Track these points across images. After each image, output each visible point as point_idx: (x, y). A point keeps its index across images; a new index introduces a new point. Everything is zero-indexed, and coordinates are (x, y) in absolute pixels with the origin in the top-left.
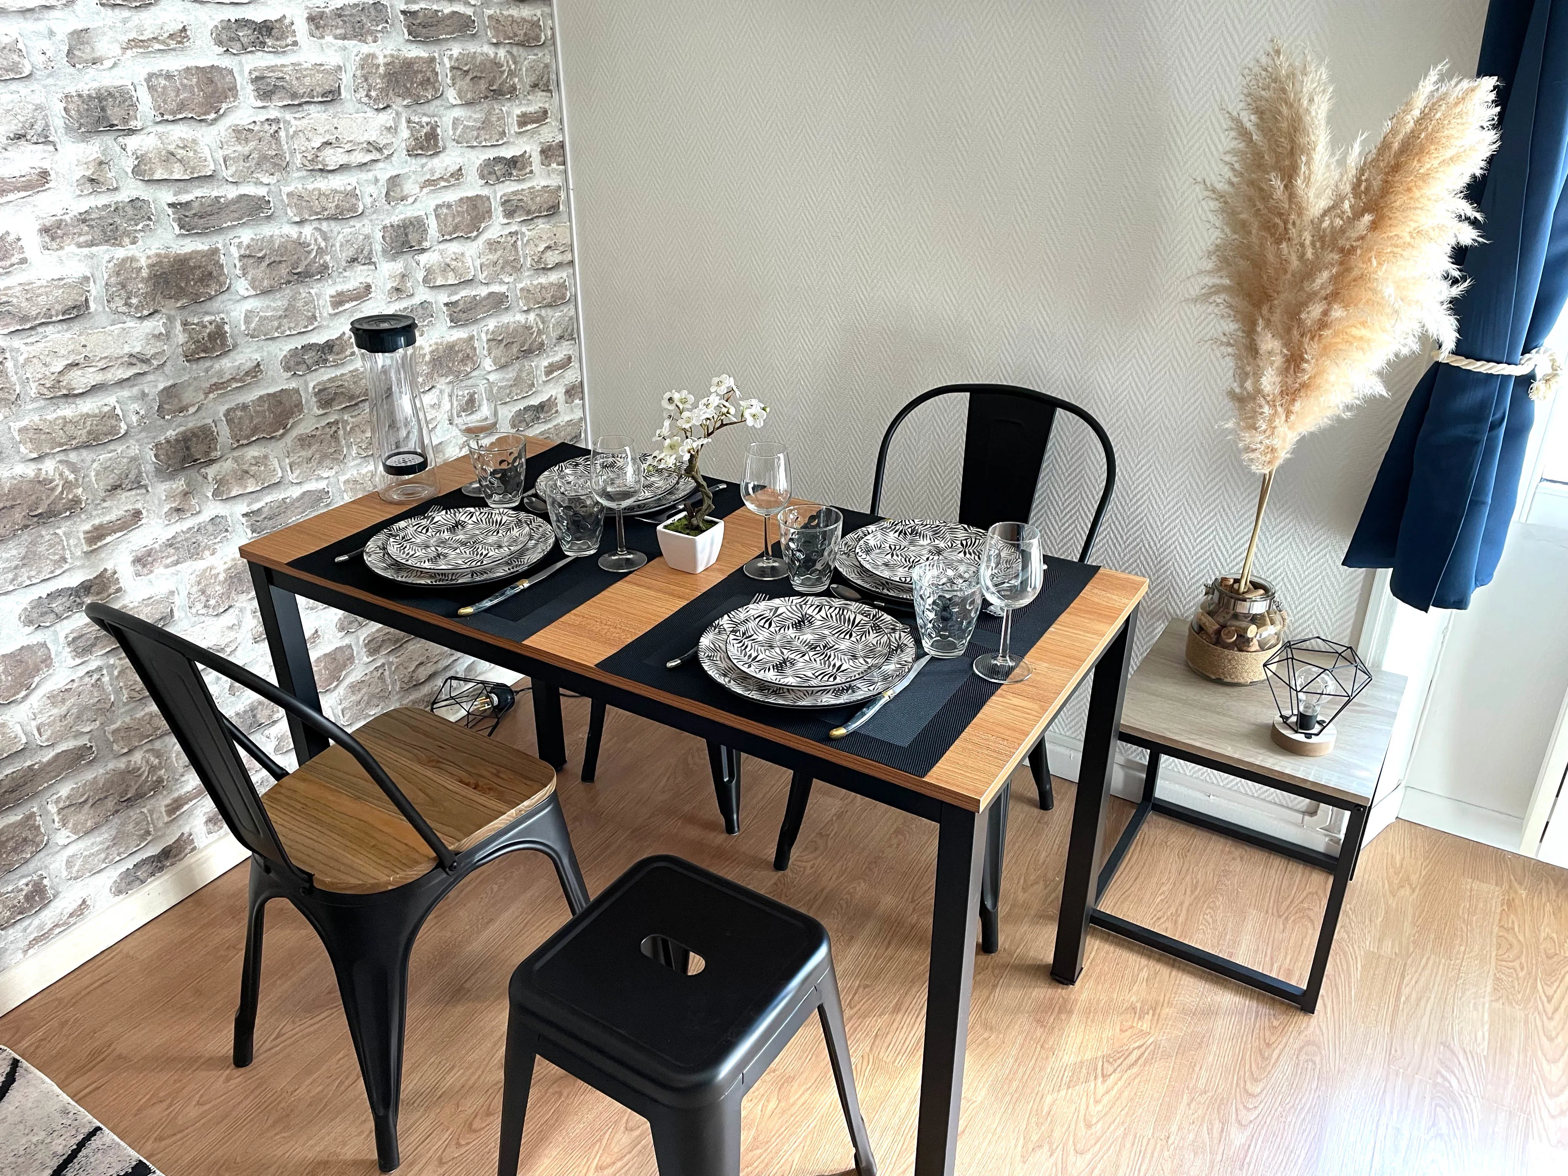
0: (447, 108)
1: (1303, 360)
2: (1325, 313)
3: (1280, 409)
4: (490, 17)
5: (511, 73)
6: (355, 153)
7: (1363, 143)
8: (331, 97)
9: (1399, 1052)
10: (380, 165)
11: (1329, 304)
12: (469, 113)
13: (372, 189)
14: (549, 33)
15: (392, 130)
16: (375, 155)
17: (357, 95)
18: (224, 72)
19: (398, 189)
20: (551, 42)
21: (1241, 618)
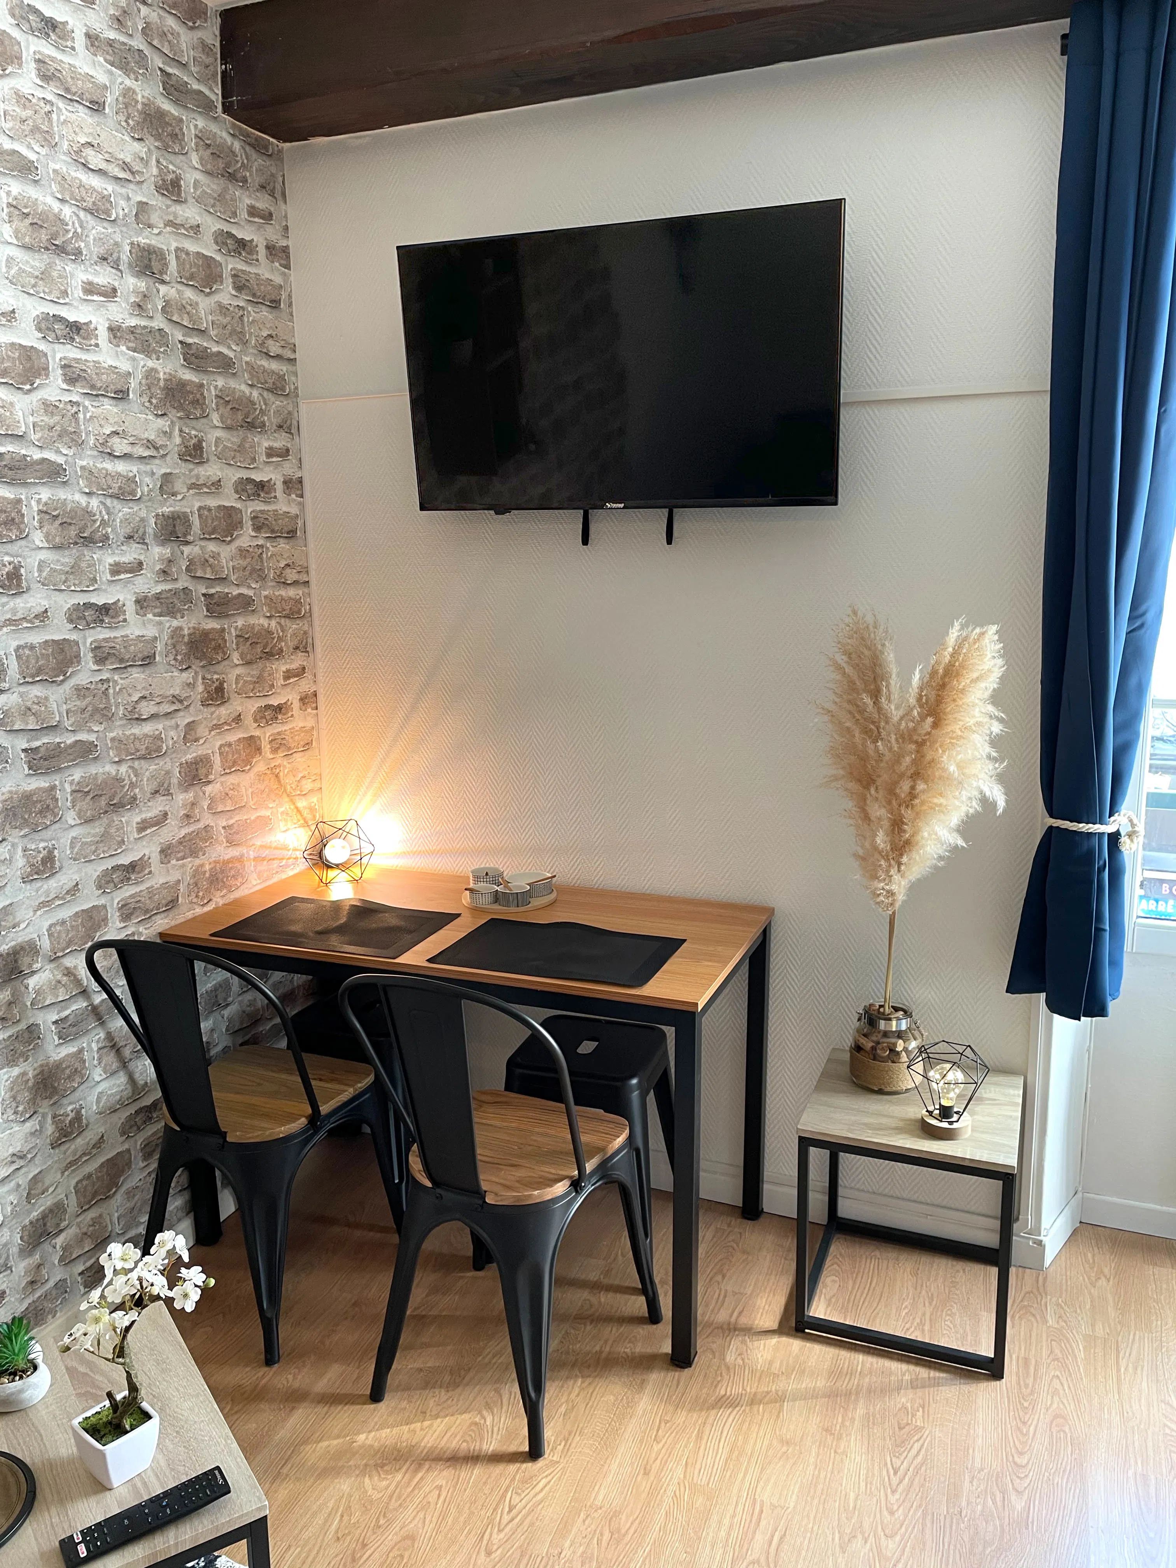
0: (232, 667)
1: (903, 823)
2: (913, 788)
3: (892, 862)
4: (266, 597)
5: (280, 639)
6: (163, 705)
7: (921, 670)
8: (148, 661)
9: (1130, 1413)
10: (181, 714)
11: (914, 781)
12: (248, 671)
13: (172, 733)
14: (308, 607)
15: (191, 686)
16: (177, 706)
17: (168, 659)
18: (72, 643)
19: (193, 733)
20: (309, 615)
21: (891, 1035)
